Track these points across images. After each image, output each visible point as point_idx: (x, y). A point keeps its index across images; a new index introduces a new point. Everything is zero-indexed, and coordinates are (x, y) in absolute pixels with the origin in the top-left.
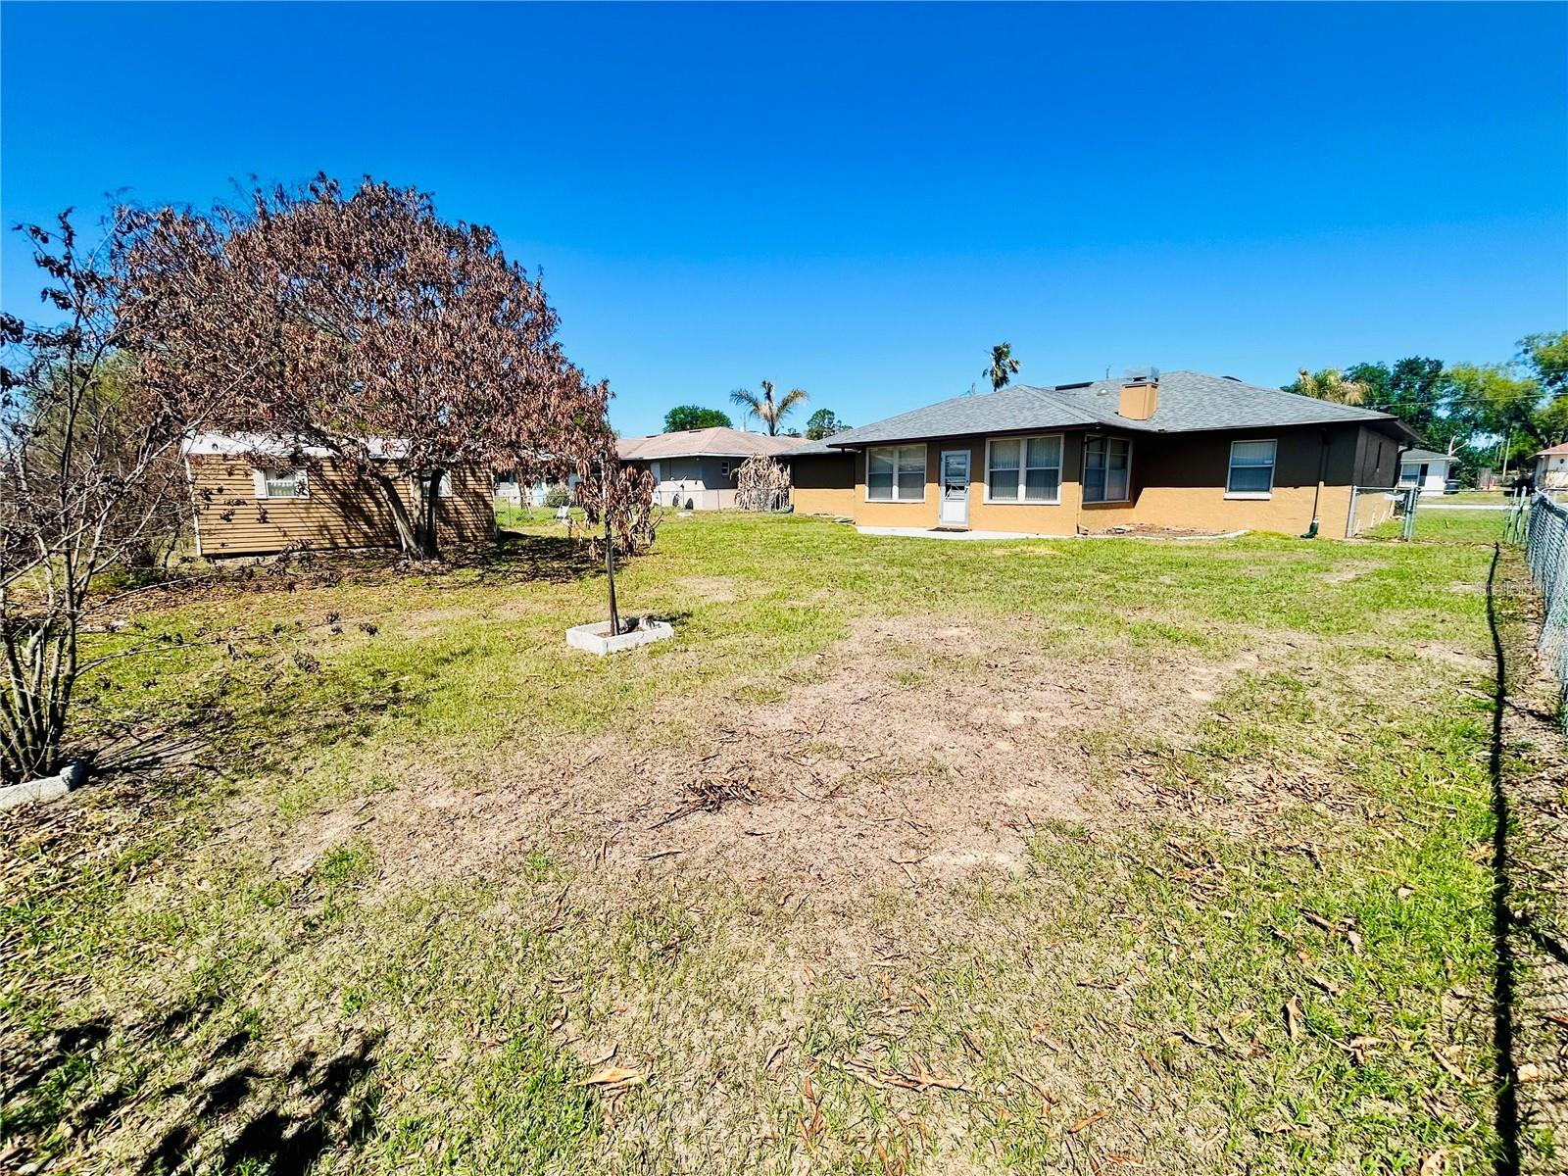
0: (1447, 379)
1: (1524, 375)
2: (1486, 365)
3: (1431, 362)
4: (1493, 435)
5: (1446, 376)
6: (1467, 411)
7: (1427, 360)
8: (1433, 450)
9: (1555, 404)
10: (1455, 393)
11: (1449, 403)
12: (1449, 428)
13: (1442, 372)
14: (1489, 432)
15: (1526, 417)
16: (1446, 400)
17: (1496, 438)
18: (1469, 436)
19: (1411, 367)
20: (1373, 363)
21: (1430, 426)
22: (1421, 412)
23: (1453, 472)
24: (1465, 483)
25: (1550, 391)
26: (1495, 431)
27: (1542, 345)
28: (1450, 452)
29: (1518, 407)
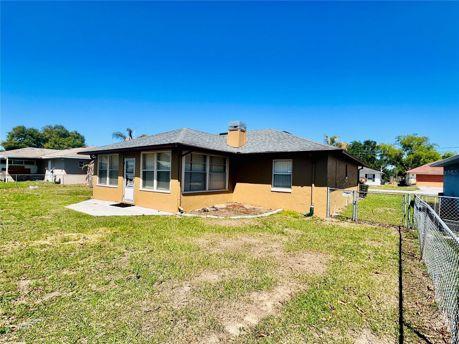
0: (378, 147)
1: (398, 148)
2: (388, 144)
3: (373, 142)
4: (393, 166)
5: (378, 146)
6: (385, 158)
7: (372, 141)
8: (377, 170)
9: (407, 157)
10: (381, 152)
11: (380, 155)
12: (381, 162)
13: (377, 145)
14: (392, 165)
15: (401, 160)
16: (379, 154)
17: (394, 167)
18: (386, 166)
19: (368, 143)
20: (358, 141)
21: (375, 162)
22: (372, 157)
23: (383, 177)
24: (387, 181)
25: (406, 153)
26: (393, 164)
27: (402, 139)
28: (382, 171)
29: (398, 157)
